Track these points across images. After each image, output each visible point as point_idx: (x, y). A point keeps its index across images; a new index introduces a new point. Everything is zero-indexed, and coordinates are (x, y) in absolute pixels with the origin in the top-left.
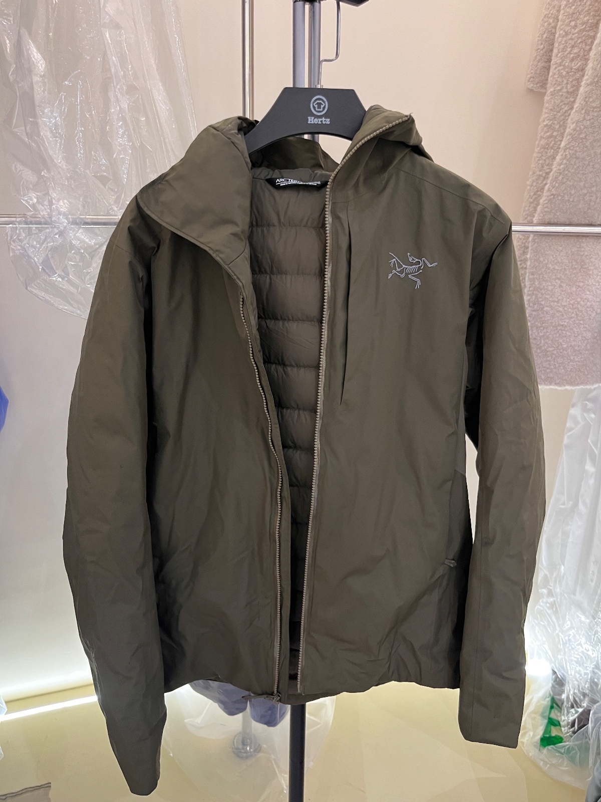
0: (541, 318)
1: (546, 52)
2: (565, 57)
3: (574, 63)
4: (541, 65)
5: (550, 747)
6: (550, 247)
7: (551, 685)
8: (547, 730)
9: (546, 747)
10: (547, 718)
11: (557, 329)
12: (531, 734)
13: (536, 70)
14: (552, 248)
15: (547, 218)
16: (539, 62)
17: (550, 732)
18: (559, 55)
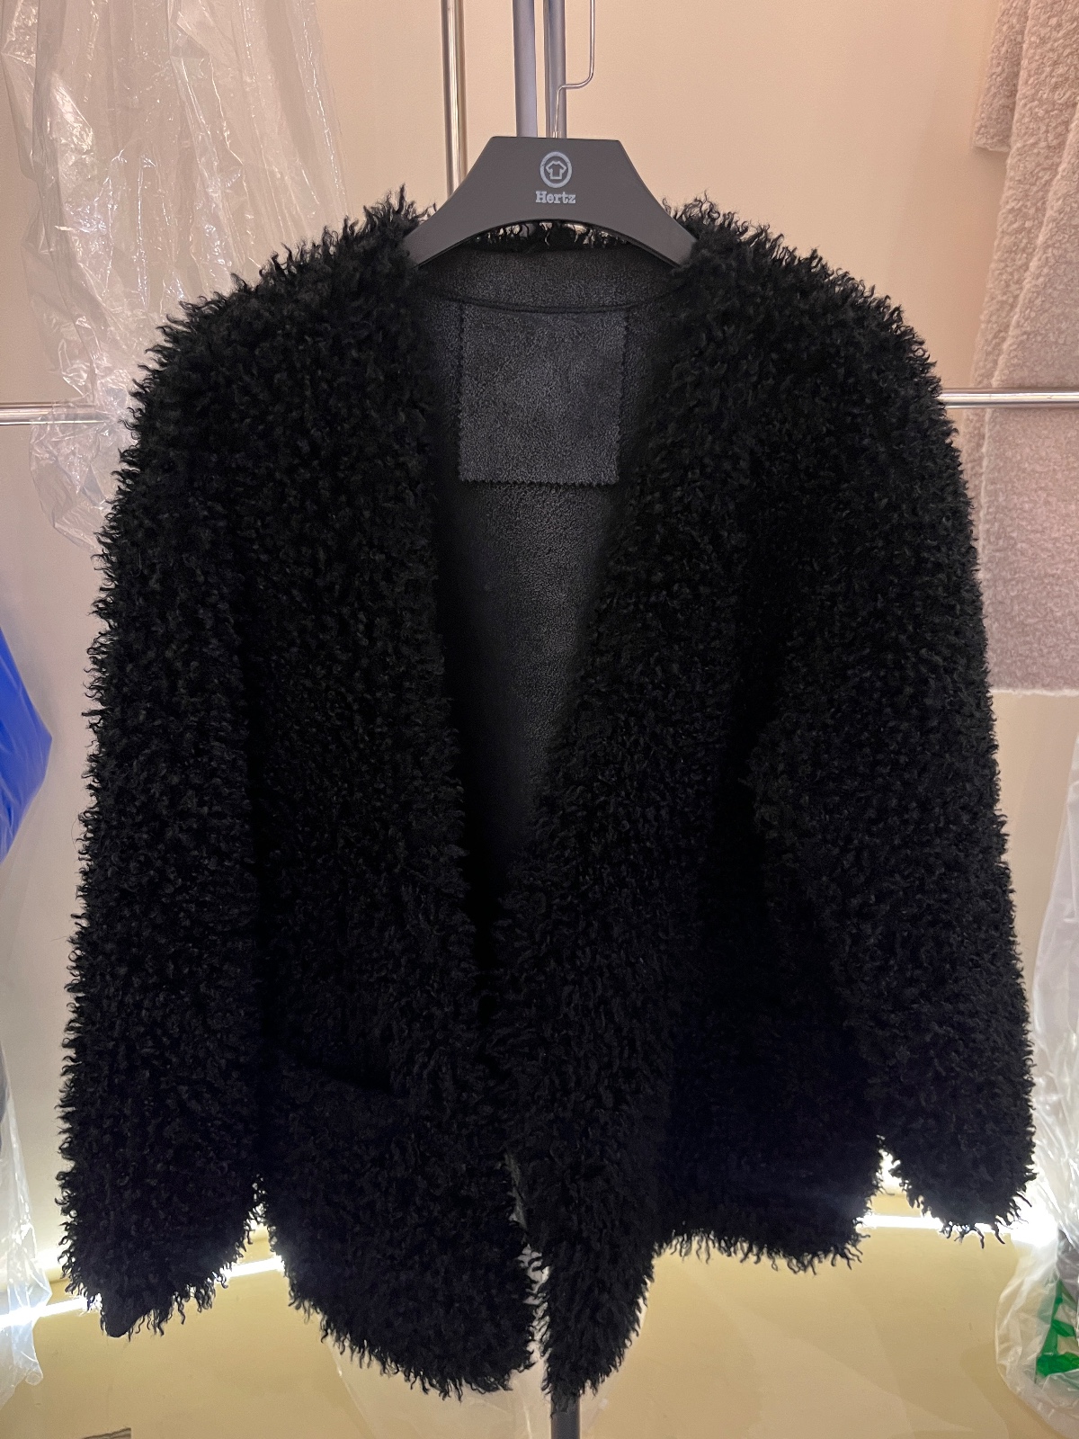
0: (1011, 563)
1: (1006, 78)
2: (1043, 83)
3: (1058, 92)
4: (998, 103)
5: (1055, 1376)
6: (1024, 431)
7: (1056, 1258)
8: (1049, 1344)
9: (1049, 1376)
10: (1050, 1321)
11: (1043, 583)
12: (1020, 1350)
13: (991, 113)
14: (1029, 433)
15: (1018, 376)
16: (994, 97)
17: (1056, 1347)
18: (1030, 82)
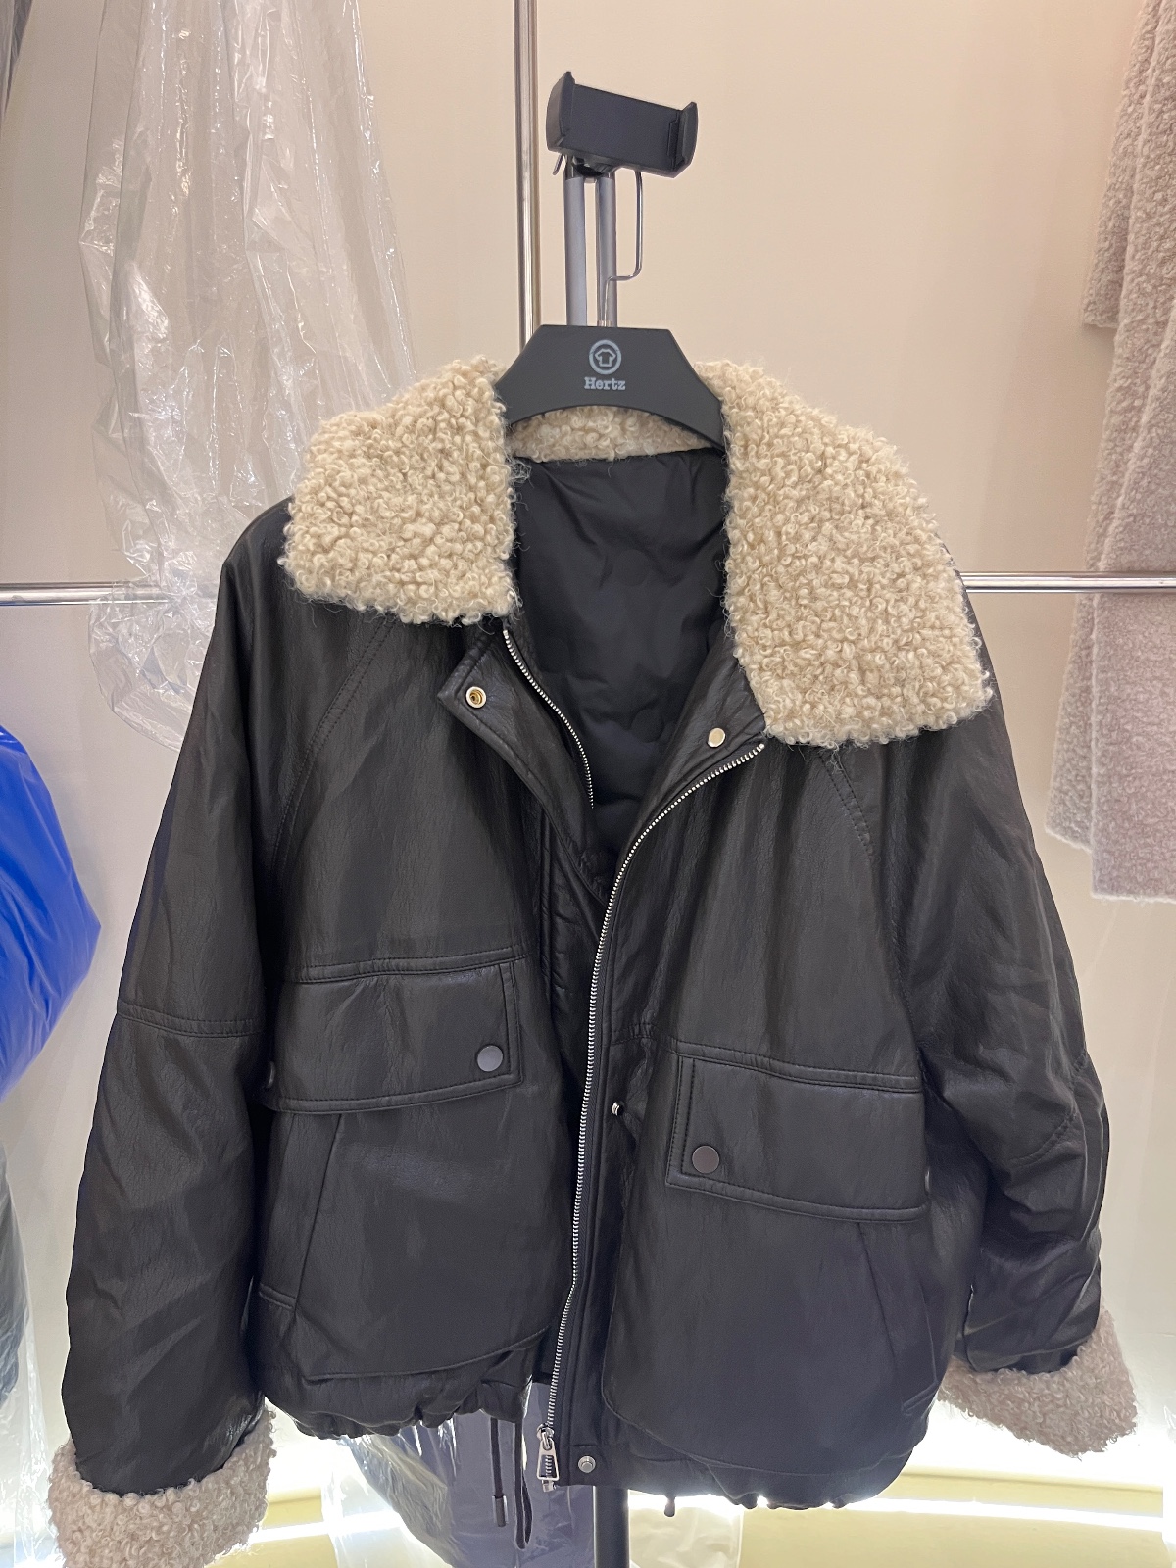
0: (1128, 757)
1: (1114, 254)
2: (1150, 258)
4: (1106, 278)
6: (1136, 617)
11: (1162, 780)
13: (1099, 289)
14: (1141, 617)
15: (1125, 560)
16: (1102, 272)
18: (1137, 257)
